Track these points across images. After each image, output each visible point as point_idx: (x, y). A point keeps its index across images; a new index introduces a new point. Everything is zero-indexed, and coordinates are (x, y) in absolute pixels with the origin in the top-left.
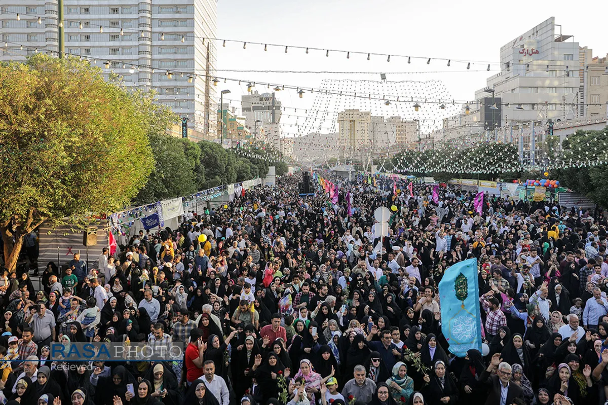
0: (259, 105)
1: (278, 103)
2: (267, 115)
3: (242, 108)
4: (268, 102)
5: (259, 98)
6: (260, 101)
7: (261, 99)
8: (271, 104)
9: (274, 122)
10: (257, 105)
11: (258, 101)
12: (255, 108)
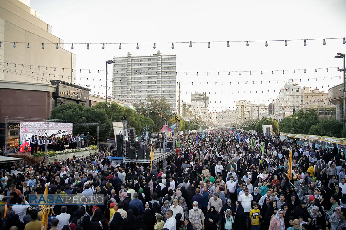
0: (199, 98)
1: (208, 97)
2: (203, 103)
3: (191, 100)
4: (203, 97)
5: (198, 95)
6: (199, 96)
7: (200, 96)
8: (204, 98)
9: (205, 107)
10: (198, 98)
11: (198, 96)
12: (197, 100)
